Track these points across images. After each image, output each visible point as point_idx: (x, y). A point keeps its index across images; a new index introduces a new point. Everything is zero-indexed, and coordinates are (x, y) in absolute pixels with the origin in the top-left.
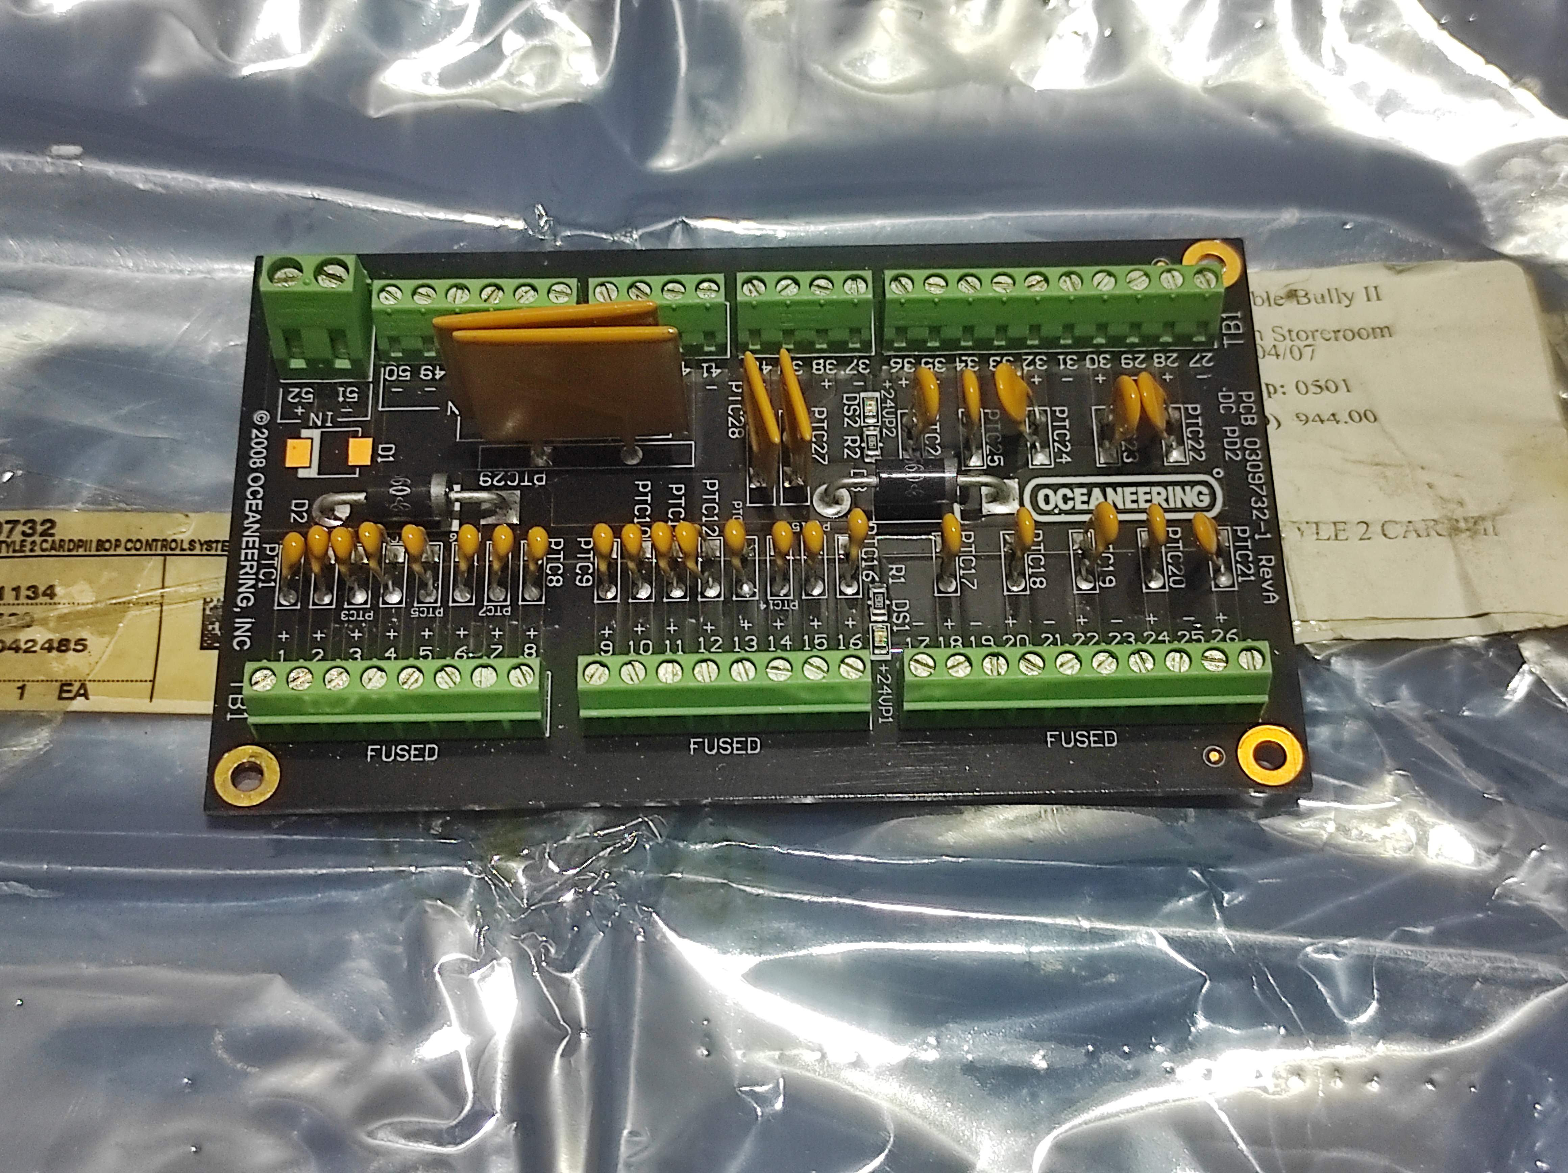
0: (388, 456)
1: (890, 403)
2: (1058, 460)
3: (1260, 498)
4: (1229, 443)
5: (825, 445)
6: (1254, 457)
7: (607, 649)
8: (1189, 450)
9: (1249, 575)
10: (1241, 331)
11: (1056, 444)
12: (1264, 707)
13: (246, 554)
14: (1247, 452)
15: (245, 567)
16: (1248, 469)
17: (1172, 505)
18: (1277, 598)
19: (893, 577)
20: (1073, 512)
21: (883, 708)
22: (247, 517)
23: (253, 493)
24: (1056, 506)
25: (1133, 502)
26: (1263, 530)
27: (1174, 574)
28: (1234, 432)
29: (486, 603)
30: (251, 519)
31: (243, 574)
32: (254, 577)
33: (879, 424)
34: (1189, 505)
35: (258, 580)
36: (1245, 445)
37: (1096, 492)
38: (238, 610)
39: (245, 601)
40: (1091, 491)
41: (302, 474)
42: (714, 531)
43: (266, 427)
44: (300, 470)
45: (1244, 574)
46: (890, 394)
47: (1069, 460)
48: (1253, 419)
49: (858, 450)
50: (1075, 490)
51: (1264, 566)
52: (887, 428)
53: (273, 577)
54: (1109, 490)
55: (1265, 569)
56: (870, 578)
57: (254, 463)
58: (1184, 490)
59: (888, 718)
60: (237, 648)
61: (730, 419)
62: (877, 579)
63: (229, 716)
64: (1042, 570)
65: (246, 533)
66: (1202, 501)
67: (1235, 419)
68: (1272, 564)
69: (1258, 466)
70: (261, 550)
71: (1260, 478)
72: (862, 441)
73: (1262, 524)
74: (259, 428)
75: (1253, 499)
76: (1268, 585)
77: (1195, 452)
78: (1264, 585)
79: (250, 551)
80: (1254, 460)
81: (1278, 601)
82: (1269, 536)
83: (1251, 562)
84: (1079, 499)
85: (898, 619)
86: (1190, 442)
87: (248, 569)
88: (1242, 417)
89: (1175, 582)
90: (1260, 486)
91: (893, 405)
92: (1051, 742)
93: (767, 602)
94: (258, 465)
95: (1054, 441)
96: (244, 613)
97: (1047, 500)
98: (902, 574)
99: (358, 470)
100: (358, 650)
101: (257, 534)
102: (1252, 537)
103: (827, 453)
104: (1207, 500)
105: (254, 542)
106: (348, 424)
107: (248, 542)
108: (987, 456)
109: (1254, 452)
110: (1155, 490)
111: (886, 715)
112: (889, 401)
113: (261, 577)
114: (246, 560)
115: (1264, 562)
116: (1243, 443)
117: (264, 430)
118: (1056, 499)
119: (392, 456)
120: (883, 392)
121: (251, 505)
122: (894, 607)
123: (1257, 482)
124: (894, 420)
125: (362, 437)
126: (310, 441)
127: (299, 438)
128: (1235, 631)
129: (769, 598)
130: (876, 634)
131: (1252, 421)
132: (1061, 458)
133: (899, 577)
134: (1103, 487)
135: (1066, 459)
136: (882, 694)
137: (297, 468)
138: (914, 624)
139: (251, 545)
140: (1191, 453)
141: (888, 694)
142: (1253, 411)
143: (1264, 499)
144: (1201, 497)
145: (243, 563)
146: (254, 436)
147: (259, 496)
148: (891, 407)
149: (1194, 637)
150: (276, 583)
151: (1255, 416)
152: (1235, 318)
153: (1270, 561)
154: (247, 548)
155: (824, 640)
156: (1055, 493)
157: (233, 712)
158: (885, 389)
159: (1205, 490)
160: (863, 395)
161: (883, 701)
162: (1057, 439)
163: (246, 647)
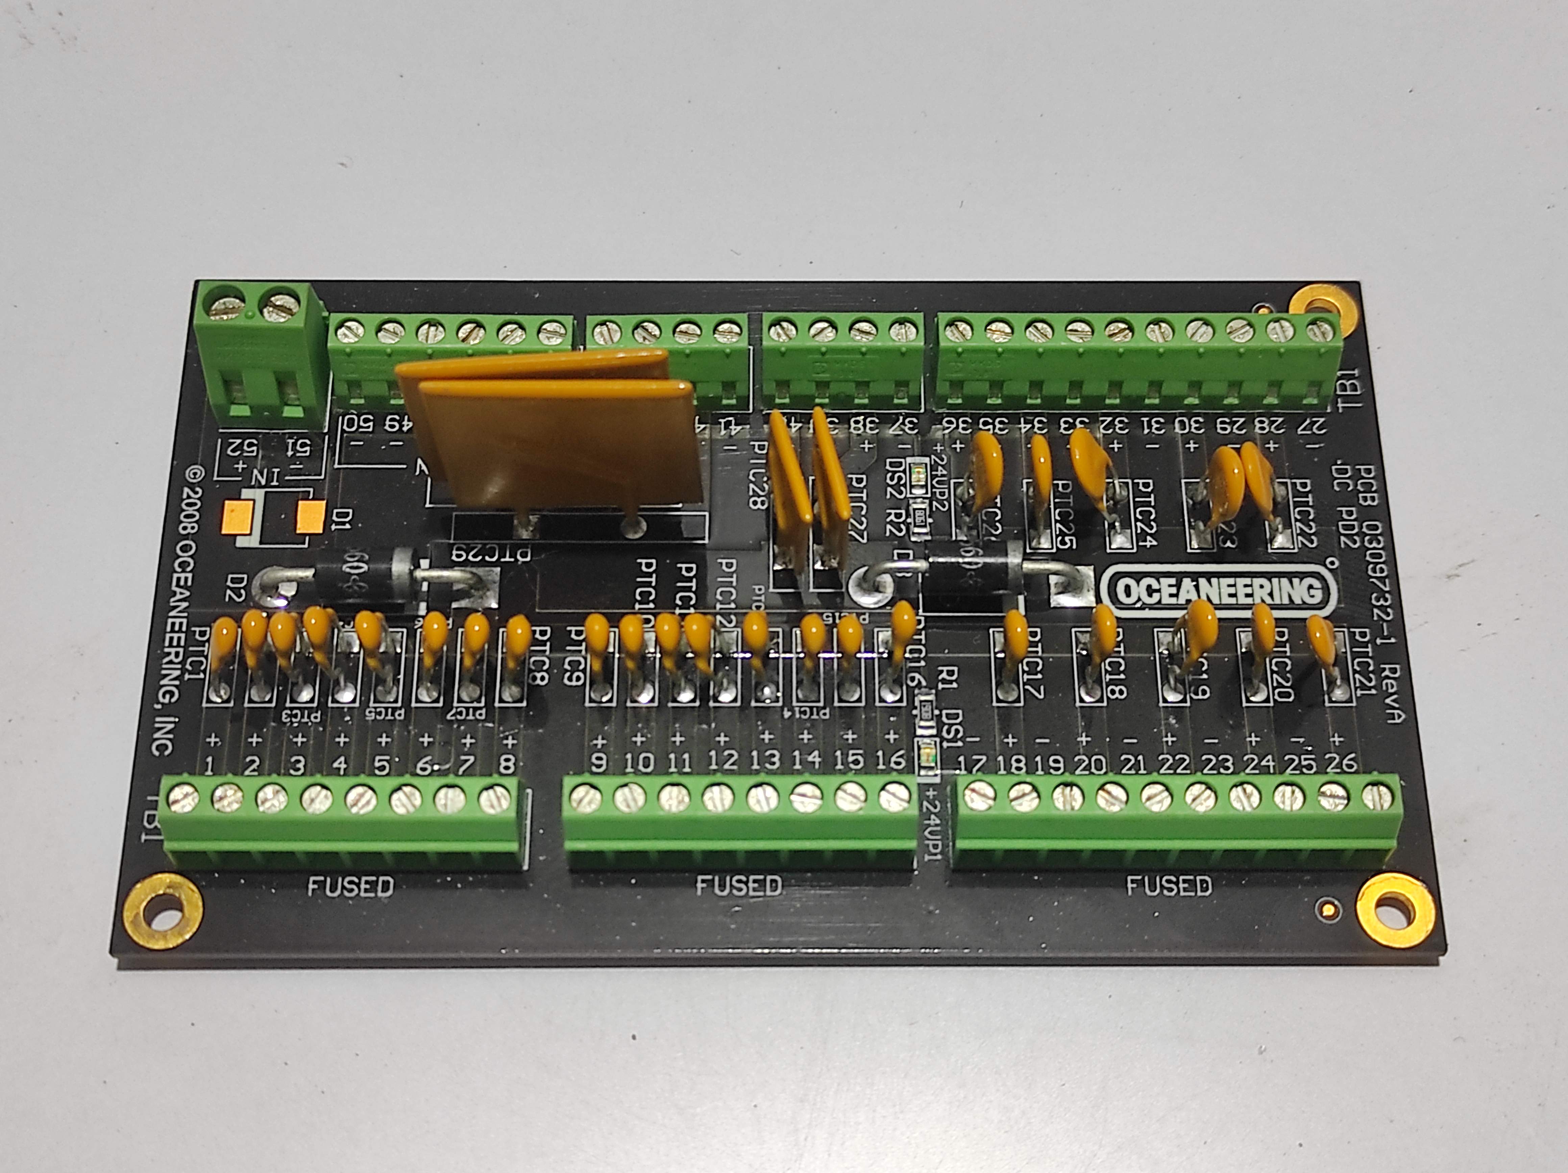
0: (344, 523)
1: (941, 471)
2: (1141, 544)
3: (1382, 595)
4: (1346, 527)
5: (863, 519)
6: (1374, 545)
7: (599, 762)
8: (1298, 535)
9: (1370, 688)
10: (1358, 393)
11: (1139, 524)
12: (1391, 853)
13: (171, 639)
14: (1367, 538)
15: (169, 654)
16: (1368, 558)
17: (1277, 601)
18: (1404, 716)
19: (944, 681)
20: (1159, 606)
21: (931, 843)
22: (175, 594)
23: (180, 565)
24: (1139, 599)
25: (1231, 595)
26: (1385, 634)
27: (1280, 685)
28: (1350, 513)
29: (455, 704)
30: (178, 597)
31: (167, 663)
32: (179, 666)
33: (929, 495)
34: (1298, 601)
35: (184, 671)
36: (1364, 530)
37: (1187, 583)
38: (159, 707)
39: (168, 696)
40: (1181, 581)
41: (241, 542)
42: (730, 622)
43: (199, 484)
44: (238, 538)
45: (1363, 687)
46: (942, 460)
47: (1155, 543)
48: (1373, 499)
49: (902, 526)
50: (1162, 580)
51: (1387, 677)
52: (937, 500)
53: (203, 668)
54: (1202, 581)
55: (1389, 681)
56: (916, 682)
57: (185, 528)
58: (1291, 583)
59: (935, 854)
60: (157, 753)
61: (752, 486)
62: (924, 683)
63: (144, 837)
64: (1122, 676)
65: (172, 614)
66: (1313, 596)
67: (1351, 499)
68: (1397, 675)
69: (1380, 556)
70: (189, 633)
71: (1382, 571)
72: (908, 516)
73: (1385, 625)
74: (192, 487)
75: (1374, 595)
76: (1393, 701)
77: (1303, 537)
78: (1388, 701)
79: (176, 636)
80: (1374, 548)
81: (1405, 720)
82: (1393, 640)
83: (1372, 672)
84: (1166, 591)
85: (948, 732)
86: (1298, 524)
87: (172, 657)
88: (1361, 495)
89: (1280, 694)
90: (1382, 580)
91: (945, 472)
92: (1132, 888)
93: (791, 709)
94: (189, 530)
95: (1137, 520)
96: (167, 710)
97: (1128, 591)
98: (954, 678)
99: (307, 538)
100: (301, 758)
101: (185, 614)
102: (1373, 641)
103: (865, 529)
104: (1318, 596)
105: (181, 624)
106: (297, 484)
107: (173, 624)
108: (1057, 536)
109: (1374, 538)
110: (1257, 582)
111: (934, 851)
112: (940, 468)
113: (188, 667)
114: (171, 646)
115: (1387, 673)
116: (1361, 527)
117: (198, 489)
118: (1139, 590)
119: (349, 522)
120: (933, 457)
121: (179, 579)
122: (944, 719)
123: (1378, 575)
124: (946, 491)
125: (313, 499)
126: (252, 502)
127: (239, 499)
128: (1353, 755)
129: (795, 703)
130: (922, 751)
131: (1371, 501)
132: (1145, 541)
133: (951, 682)
134: (1195, 577)
135: (1150, 542)
136: (929, 825)
137: (236, 535)
138: (968, 739)
139: (177, 628)
140: (1300, 538)
141: (936, 825)
142: (1374, 489)
143: (1387, 595)
144: (1312, 592)
145: (166, 650)
146: (185, 496)
147: (189, 569)
148: (943, 476)
149: (1304, 763)
150: (205, 674)
151: (1375, 495)
152: (1352, 377)
153: (1394, 671)
154: (172, 631)
155: (860, 758)
156: (1138, 582)
157: (148, 832)
158: (935, 453)
159: (1316, 583)
160: (909, 460)
161: (930, 833)
162: (1140, 518)
163: (167, 753)
